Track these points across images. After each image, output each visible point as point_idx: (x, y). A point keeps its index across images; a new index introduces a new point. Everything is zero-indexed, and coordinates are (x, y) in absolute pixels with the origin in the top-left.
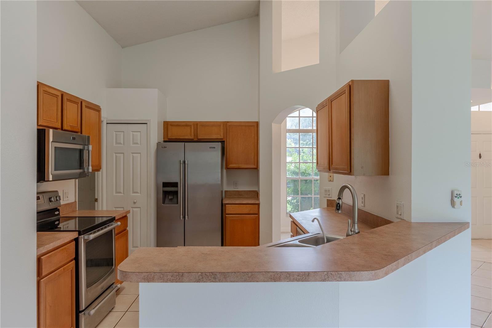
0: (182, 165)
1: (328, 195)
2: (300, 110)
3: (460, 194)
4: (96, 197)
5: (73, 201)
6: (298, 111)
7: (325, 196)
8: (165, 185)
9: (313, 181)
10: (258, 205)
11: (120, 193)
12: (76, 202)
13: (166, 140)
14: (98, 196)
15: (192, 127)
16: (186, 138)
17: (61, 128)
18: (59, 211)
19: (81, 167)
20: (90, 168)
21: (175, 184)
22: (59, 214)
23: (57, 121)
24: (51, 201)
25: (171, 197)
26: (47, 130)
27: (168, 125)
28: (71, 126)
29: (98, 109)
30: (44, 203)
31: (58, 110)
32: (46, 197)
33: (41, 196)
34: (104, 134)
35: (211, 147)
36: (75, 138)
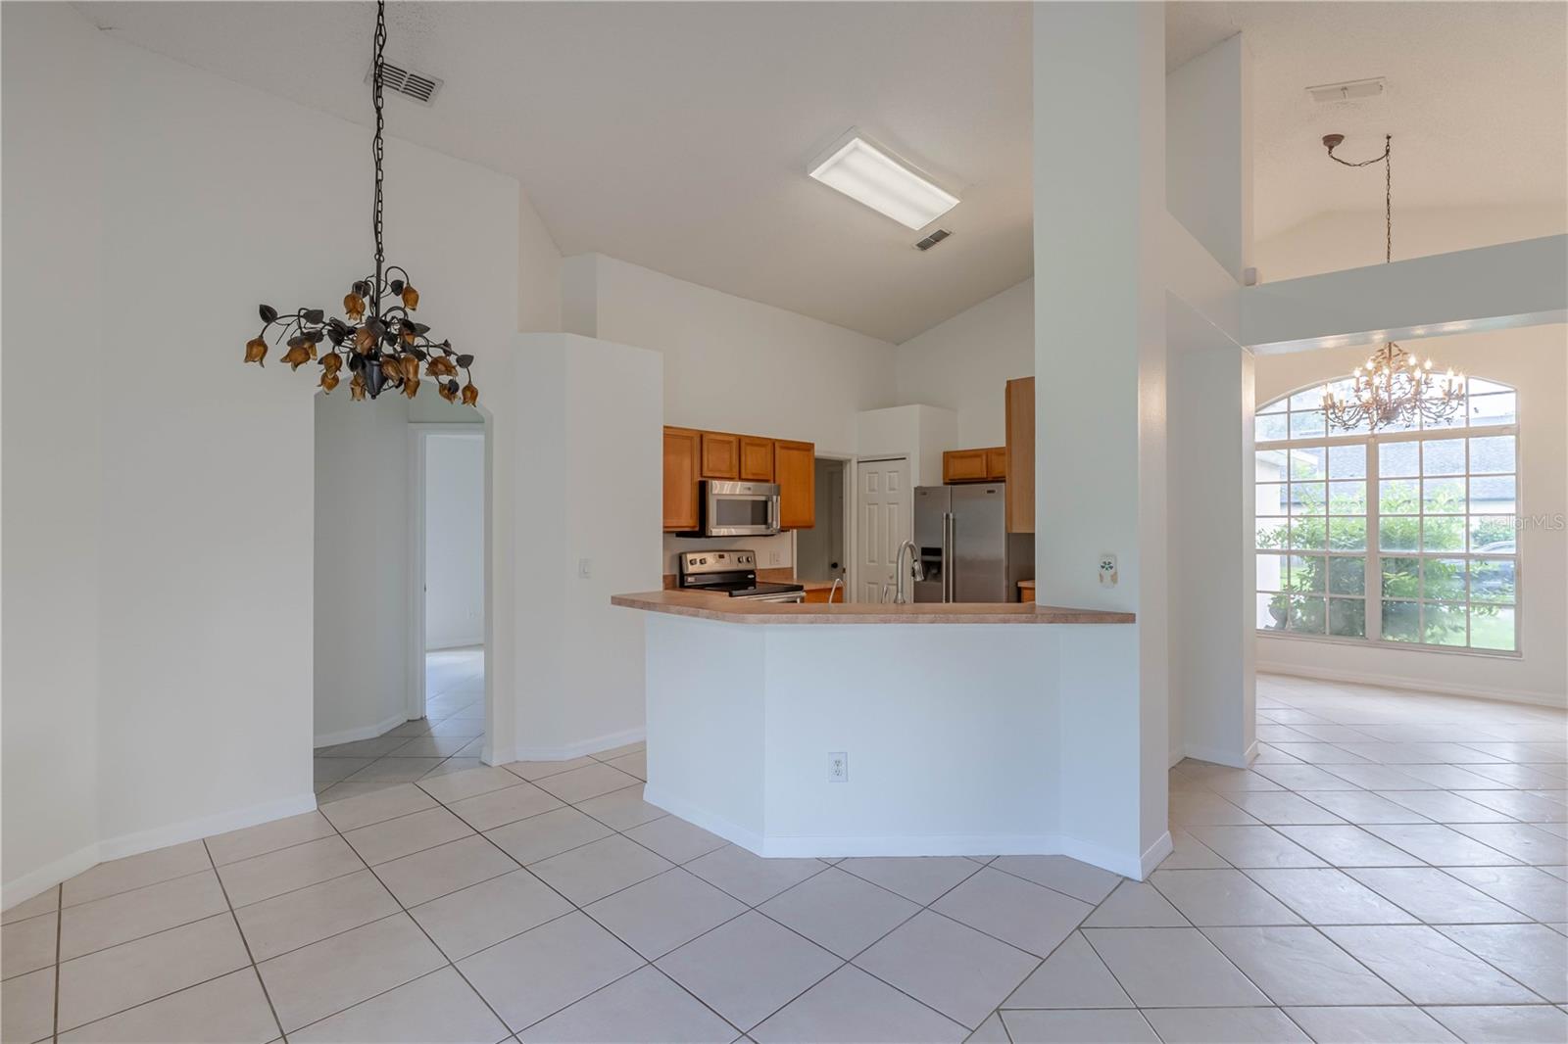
0: (945, 521)
2: (1292, 398)
3: (1110, 563)
4: (844, 567)
5: (790, 566)
6: (1286, 400)
8: (925, 551)
9: (1327, 559)
11: (874, 561)
12: (792, 568)
13: (948, 481)
14: (846, 564)
15: (984, 457)
16: (976, 476)
17: (737, 477)
18: (754, 574)
19: (765, 522)
20: (775, 523)
21: (937, 552)
22: (755, 578)
23: (731, 470)
24: (740, 562)
25: (934, 571)
26: (710, 481)
27: (949, 457)
28: (754, 474)
29: (808, 447)
30: (729, 564)
31: (731, 457)
32: (735, 556)
33: (726, 554)
34: (853, 478)
35: (989, 492)
36: (749, 489)
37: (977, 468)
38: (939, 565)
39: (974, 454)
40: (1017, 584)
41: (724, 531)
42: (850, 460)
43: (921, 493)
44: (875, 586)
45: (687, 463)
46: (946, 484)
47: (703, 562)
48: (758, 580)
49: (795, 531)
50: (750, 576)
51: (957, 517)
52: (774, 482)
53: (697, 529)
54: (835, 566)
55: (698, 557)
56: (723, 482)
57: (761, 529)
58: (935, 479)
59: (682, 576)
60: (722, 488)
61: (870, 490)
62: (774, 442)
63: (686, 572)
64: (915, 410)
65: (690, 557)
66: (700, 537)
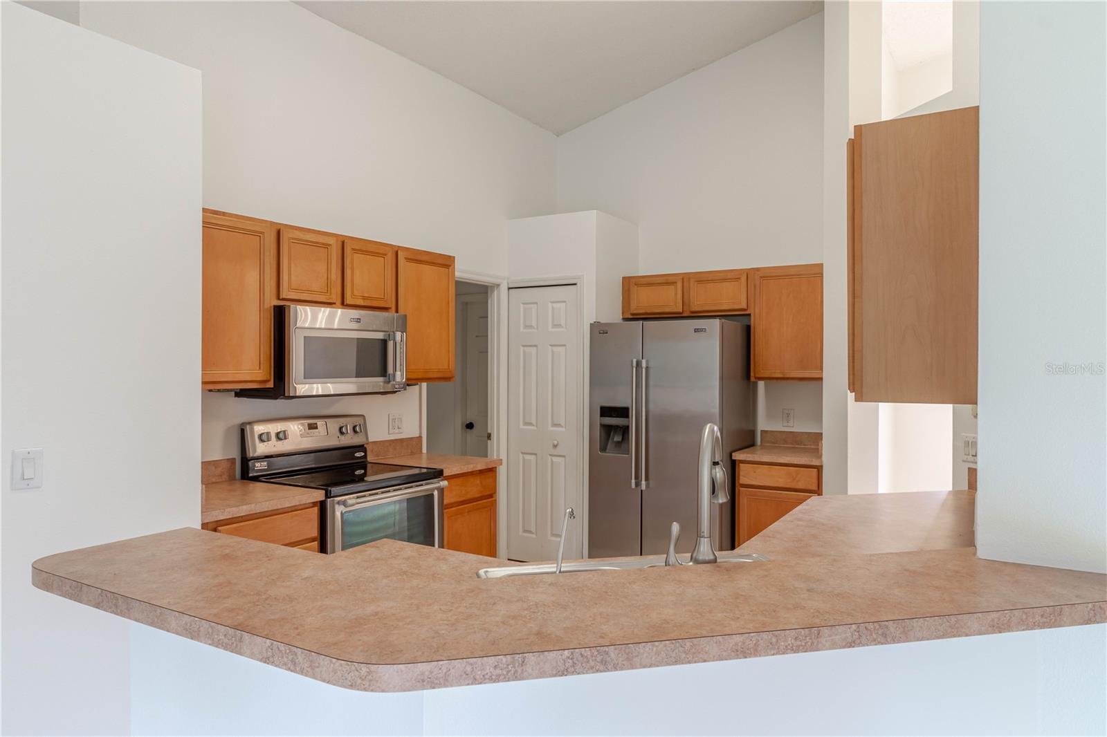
0: (634, 369)
1: (973, 456)
4: (489, 432)
5: (416, 434)
7: (965, 458)
8: (606, 411)
10: (819, 469)
11: (530, 424)
13: (626, 316)
14: (493, 428)
15: (679, 285)
16: (667, 310)
17: (339, 302)
18: (365, 451)
19: (383, 372)
20: (398, 373)
21: (623, 412)
22: (365, 456)
23: (328, 290)
24: (342, 433)
25: (618, 438)
26: (292, 306)
27: (630, 284)
28: (364, 298)
29: (445, 263)
30: (325, 436)
31: (328, 271)
32: (334, 425)
33: (320, 423)
34: (501, 308)
35: (696, 330)
36: (358, 320)
37: (669, 300)
38: (625, 430)
39: (666, 281)
40: (731, 456)
41: (317, 388)
42: (498, 285)
43: (599, 331)
44: (532, 458)
45: (252, 277)
46: (625, 319)
47: (281, 436)
48: (369, 459)
49: (424, 385)
50: (357, 455)
51: (651, 365)
52: (397, 312)
53: (271, 385)
54: (470, 426)
55: (273, 428)
56: (316, 308)
57: (377, 382)
58: (613, 314)
59: (245, 461)
60: (314, 318)
61: (526, 327)
62: (396, 251)
63: (251, 454)
64: (589, 220)
65: (259, 429)
66: (276, 398)
